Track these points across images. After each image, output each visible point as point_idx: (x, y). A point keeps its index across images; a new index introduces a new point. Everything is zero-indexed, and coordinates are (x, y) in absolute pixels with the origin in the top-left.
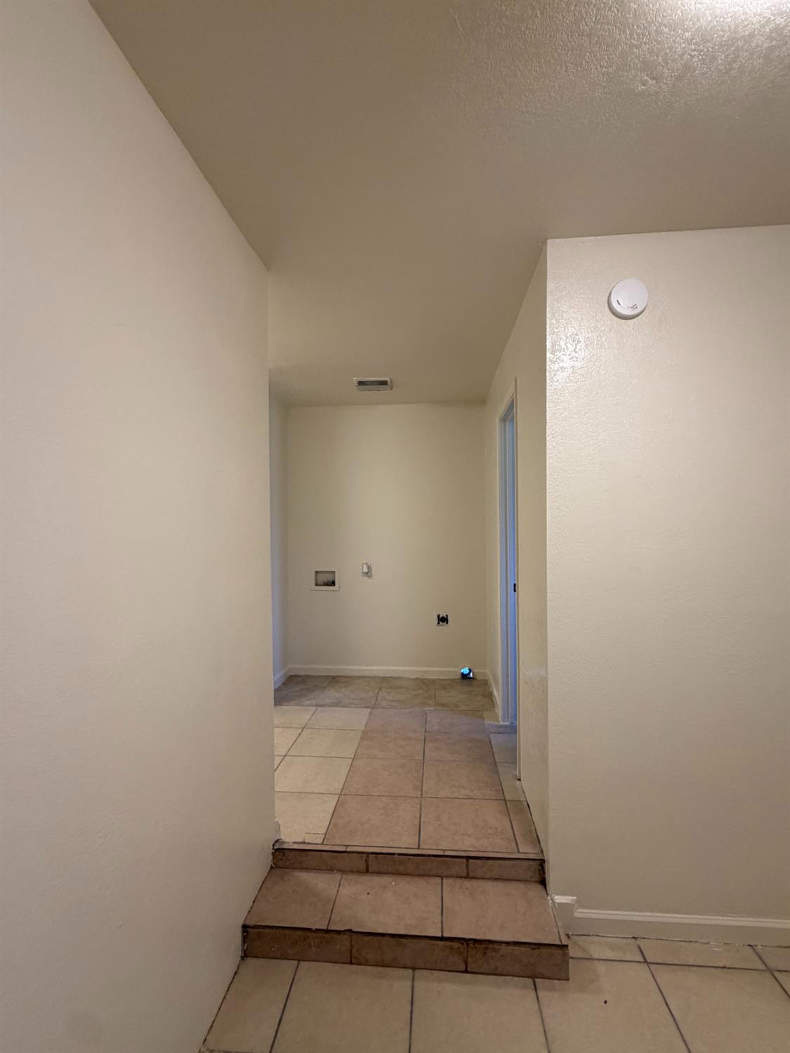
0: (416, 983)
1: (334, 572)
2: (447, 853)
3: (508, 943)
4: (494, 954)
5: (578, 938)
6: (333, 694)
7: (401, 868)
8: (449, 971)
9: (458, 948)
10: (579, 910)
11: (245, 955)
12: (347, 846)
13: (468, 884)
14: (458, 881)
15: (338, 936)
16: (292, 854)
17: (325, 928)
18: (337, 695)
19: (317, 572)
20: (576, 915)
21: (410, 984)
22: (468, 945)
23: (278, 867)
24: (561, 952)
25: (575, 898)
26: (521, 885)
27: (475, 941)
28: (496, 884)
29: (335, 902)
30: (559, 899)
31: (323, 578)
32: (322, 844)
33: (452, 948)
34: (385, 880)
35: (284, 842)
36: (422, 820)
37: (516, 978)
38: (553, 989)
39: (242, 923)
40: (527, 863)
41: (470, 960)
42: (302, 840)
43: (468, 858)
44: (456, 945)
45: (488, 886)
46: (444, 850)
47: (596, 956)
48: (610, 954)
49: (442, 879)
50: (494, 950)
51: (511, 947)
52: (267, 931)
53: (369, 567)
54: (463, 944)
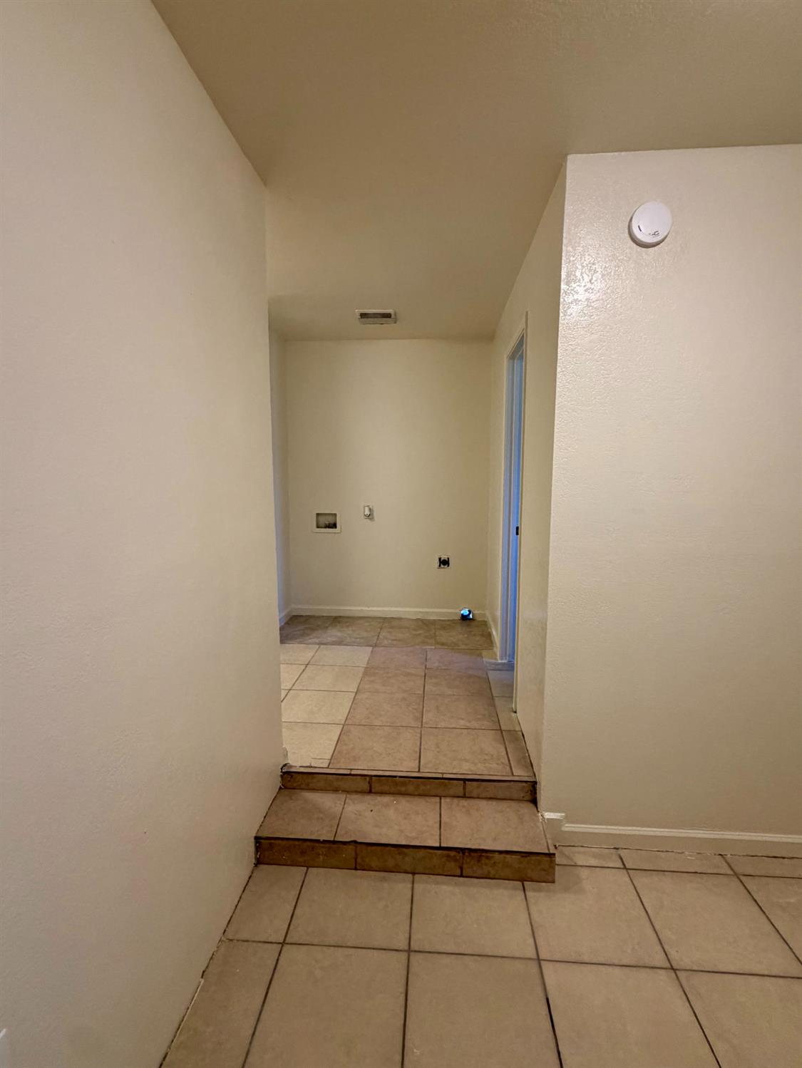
0: (416, 885)
1: (335, 515)
2: (445, 776)
3: (501, 852)
4: (487, 861)
5: (564, 849)
6: (334, 633)
7: (403, 789)
8: (446, 875)
9: (455, 856)
10: (567, 825)
11: (259, 862)
12: (351, 769)
13: (464, 802)
14: (456, 800)
15: (345, 846)
16: (299, 777)
17: (332, 839)
18: (339, 634)
19: (318, 515)
20: (564, 829)
21: (410, 886)
22: (464, 853)
23: (286, 788)
24: (548, 859)
25: (563, 814)
26: (513, 804)
27: (470, 850)
28: (490, 802)
29: (340, 818)
30: (548, 815)
31: (323, 520)
32: (328, 768)
33: (448, 856)
34: (386, 799)
35: (291, 767)
36: (422, 747)
37: (507, 881)
38: (540, 890)
39: (254, 835)
40: (521, 784)
41: (465, 866)
42: (309, 765)
43: (465, 780)
44: (452, 853)
45: (483, 803)
46: (443, 773)
47: (580, 863)
48: (593, 862)
49: (441, 799)
50: (487, 858)
51: (502, 856)
52: (277, 842)
53: (370, 510)
54: (459, 853)
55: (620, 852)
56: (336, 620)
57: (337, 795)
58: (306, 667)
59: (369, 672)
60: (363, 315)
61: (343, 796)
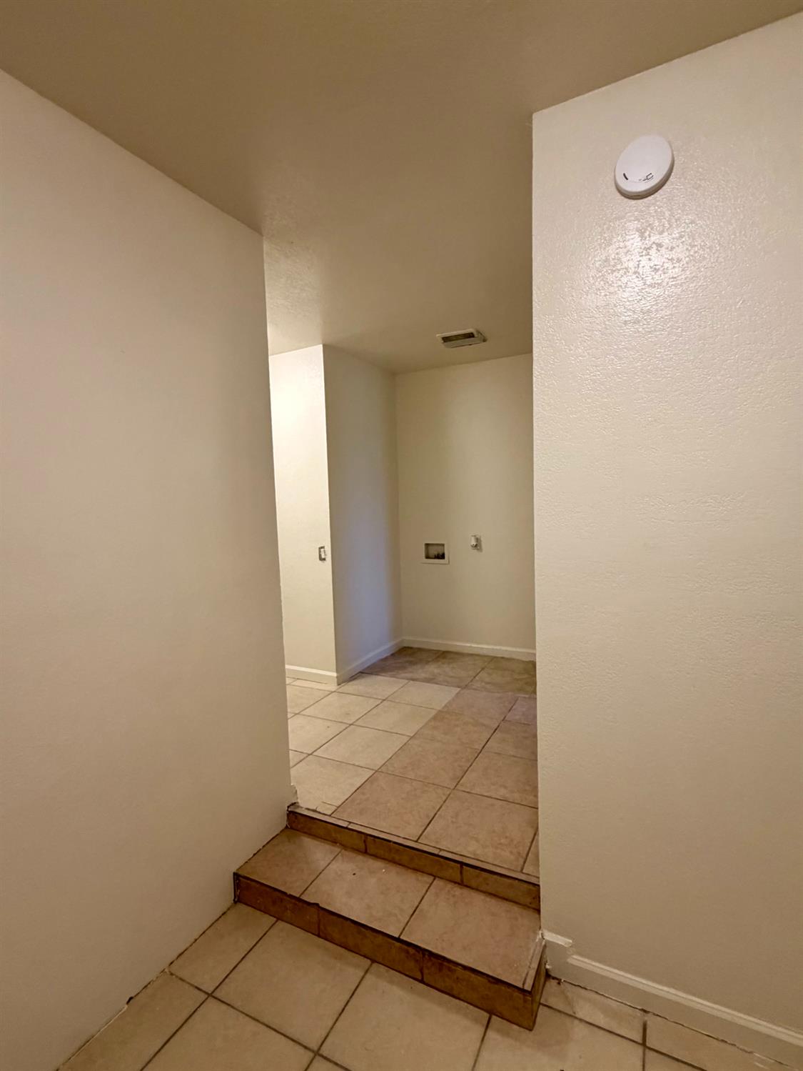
0: (368, 976)
1: (443, 545)
2: (442, 854)
3: (465, 968)
4: (449, 973)
7: (397, 858)
8: (406, 975)
9: (414, 954)
10: (575, 957)
11: (235, 902)
12: (350, 823)
13: (458, 891)
14: (450, 886)
15: (308, 907)
17: (298, 896)
19: (427, 545)
20: (570, 960)
22: (424, 955)
24: (521, 996)
25: (571, 941)
26: (516, 908)
27: (431, 954)
28: (488, 899)
29: (320, 873)
30: (549, 936)
31: (433, 551)
32: (330, 816)
33: (407, 952)
34: (378, 864)
35: (298, 807)
36: (439, 813)
37: (471, 1007)
38: (506, 1034)
39: (234, 870)
40: (525, 885)
41: (426, 971)
42: (314, 808)
43: (462, 864)
44: (412, 951)
45: (478, 898)
46: (441, 850)
47: (580, 1015)
48: (600, 1019)
49: (434, 879)
50: (449, 969)
51: (468, 973)
53: (477, 540)
54: (419, 952)
55: (648, 1018)
56: (443, 655)
57: (333, 848)
58: (381, 702)
59: (439, 716)
60: (446, 339)
61: (337, 849)
